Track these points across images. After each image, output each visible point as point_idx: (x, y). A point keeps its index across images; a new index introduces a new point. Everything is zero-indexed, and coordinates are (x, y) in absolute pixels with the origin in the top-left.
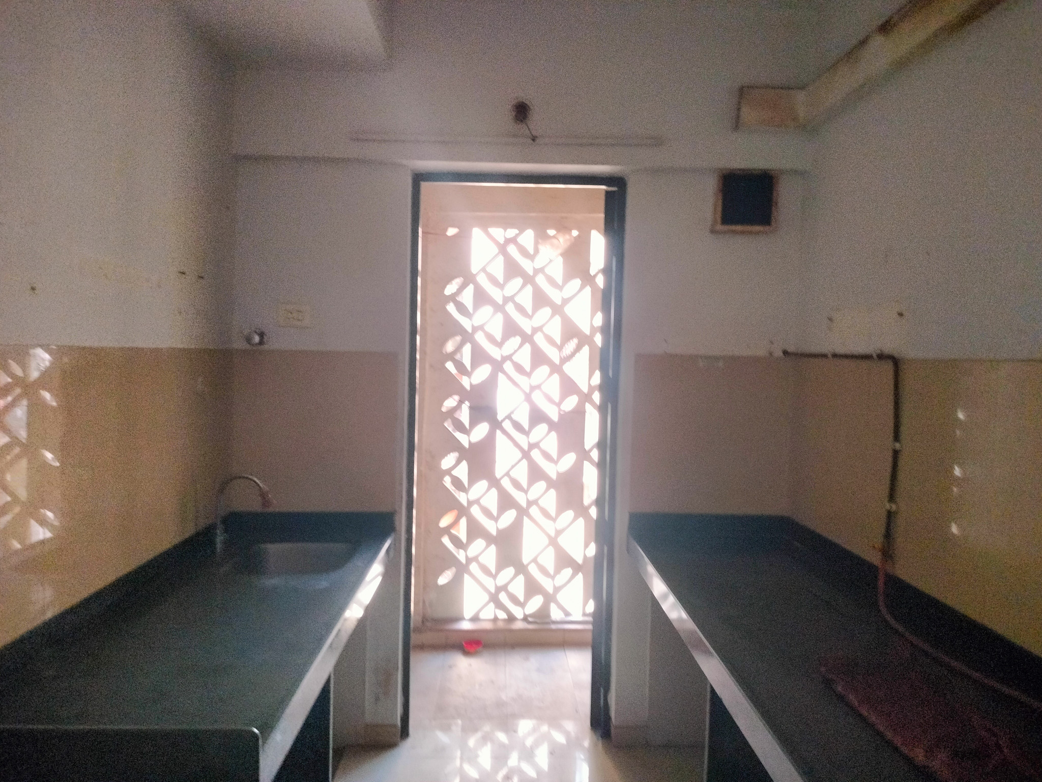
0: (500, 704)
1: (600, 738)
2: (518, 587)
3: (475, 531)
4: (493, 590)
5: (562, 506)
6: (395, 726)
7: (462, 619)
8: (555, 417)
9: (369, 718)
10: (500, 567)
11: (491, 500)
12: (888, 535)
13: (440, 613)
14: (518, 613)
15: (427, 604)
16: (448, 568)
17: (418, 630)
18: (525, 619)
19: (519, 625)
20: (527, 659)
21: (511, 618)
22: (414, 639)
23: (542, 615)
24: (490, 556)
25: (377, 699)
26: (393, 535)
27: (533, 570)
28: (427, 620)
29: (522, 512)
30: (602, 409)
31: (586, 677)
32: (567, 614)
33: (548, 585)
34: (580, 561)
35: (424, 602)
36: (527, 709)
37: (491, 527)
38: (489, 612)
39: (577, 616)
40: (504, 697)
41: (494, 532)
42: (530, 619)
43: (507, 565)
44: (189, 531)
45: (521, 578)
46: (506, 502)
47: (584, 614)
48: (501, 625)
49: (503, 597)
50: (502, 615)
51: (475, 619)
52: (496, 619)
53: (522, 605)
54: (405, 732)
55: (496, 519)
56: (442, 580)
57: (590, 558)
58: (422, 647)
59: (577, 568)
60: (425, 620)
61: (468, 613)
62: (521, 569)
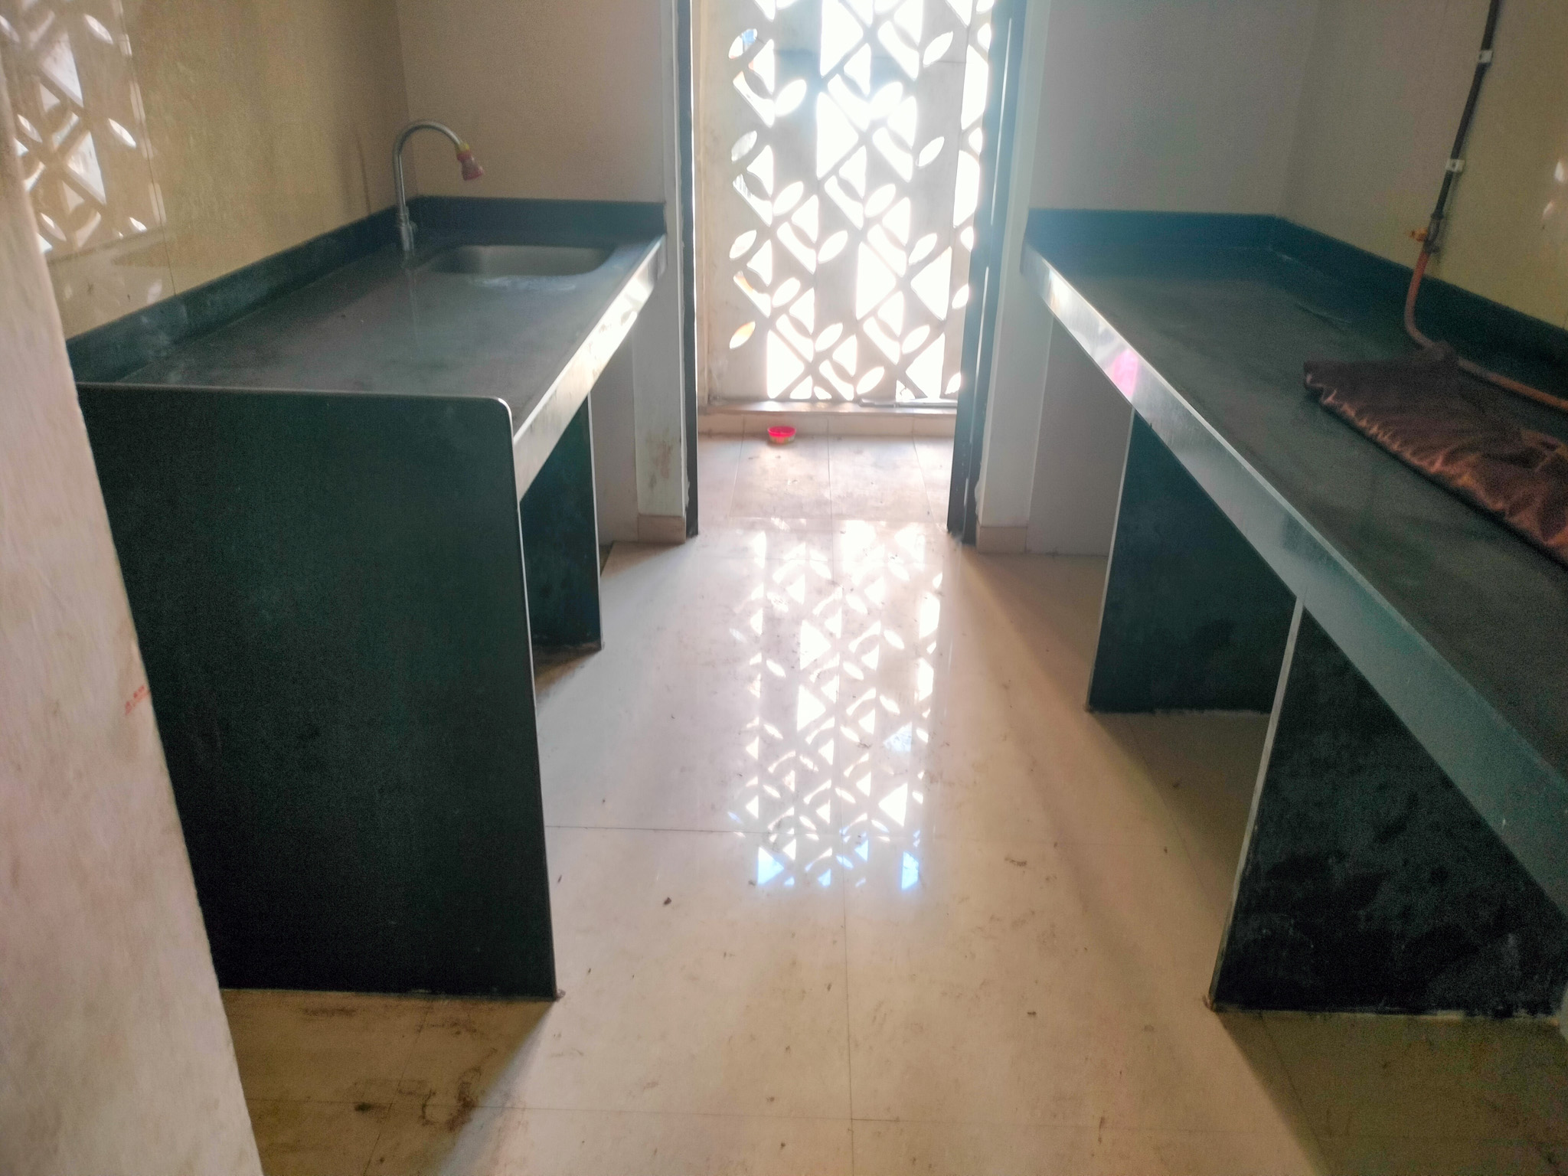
0: (822, 503)
1: (961, 544)
2: (848, 354)
3: (786, 265)
4: (810, 358)
5: (921, 227)
6: (680, 517)
7: (764, 399)
8: (913, 73)
9: (642, 507)
10: (821, 325)
11: (809, 216)
12: (1439, 214)
13: (733, 389)
14: (847, 391)
15: (714, 375)
16: (746, 322)
17: (705, 412)
18: (857, 400)
19: (848, 408)
20: (859, 452)
21: (837, 400)
22: (701, 423)
23: (884, 395)
24: (806, 308)
25: (652, 483)
26: (663, 238)
27: (870, 328)
28: (715, 398)
29: (858, 236)
30: (995, 55)
31: (945, 474)
32: (919, 394)
33: (893, 352)
34: (941, 314)
35: (710, 372)
36: (859, 508)
37: (809, 260)
38: (805, 390)
39: (933, 397)
40: (827, 495)
41: (812, 268)
42: (864, 401)
43: (833, 320)
44: (360, 213)
45: (852, 341)
46: (832, 218)
47: (943, 396)
48: (821, 407)
49: (826, 369)
50: (823, 394)
51: (783, 399)
52: (813, 400)
53: (853, 380)
54: (692, 529)
55: (817, 246)
56: (738, 339)
57: (959, 311)
58: (710, 435)
59: (938, 327)
60: (711, 397)
61: (773, 389)
62: (853, 326)
